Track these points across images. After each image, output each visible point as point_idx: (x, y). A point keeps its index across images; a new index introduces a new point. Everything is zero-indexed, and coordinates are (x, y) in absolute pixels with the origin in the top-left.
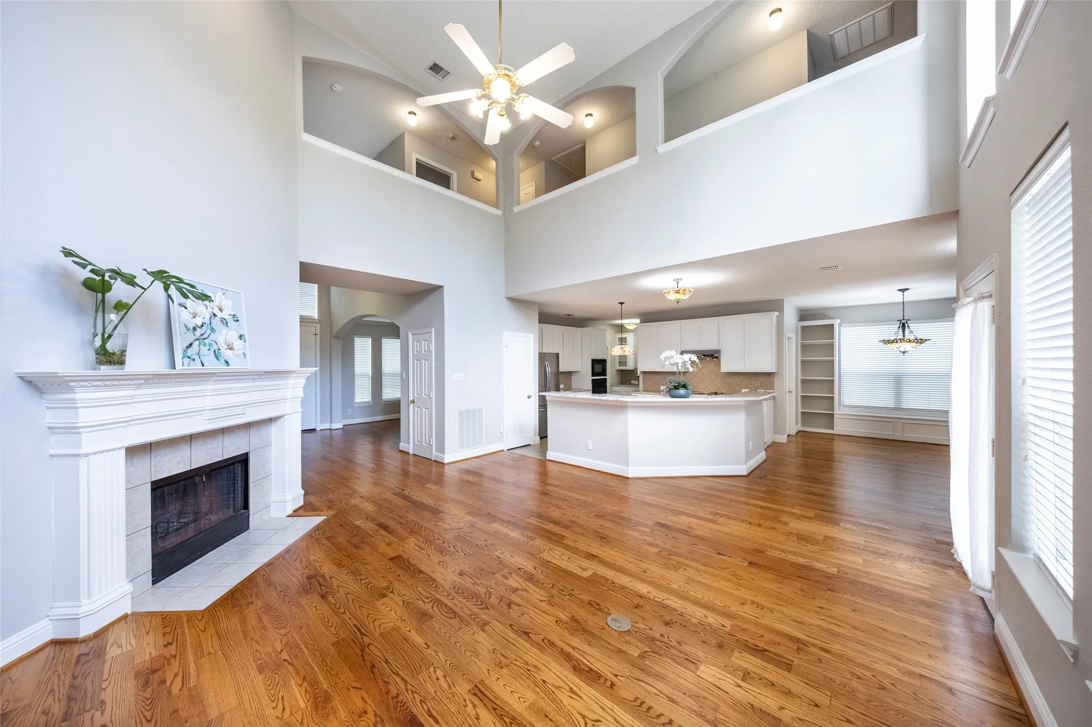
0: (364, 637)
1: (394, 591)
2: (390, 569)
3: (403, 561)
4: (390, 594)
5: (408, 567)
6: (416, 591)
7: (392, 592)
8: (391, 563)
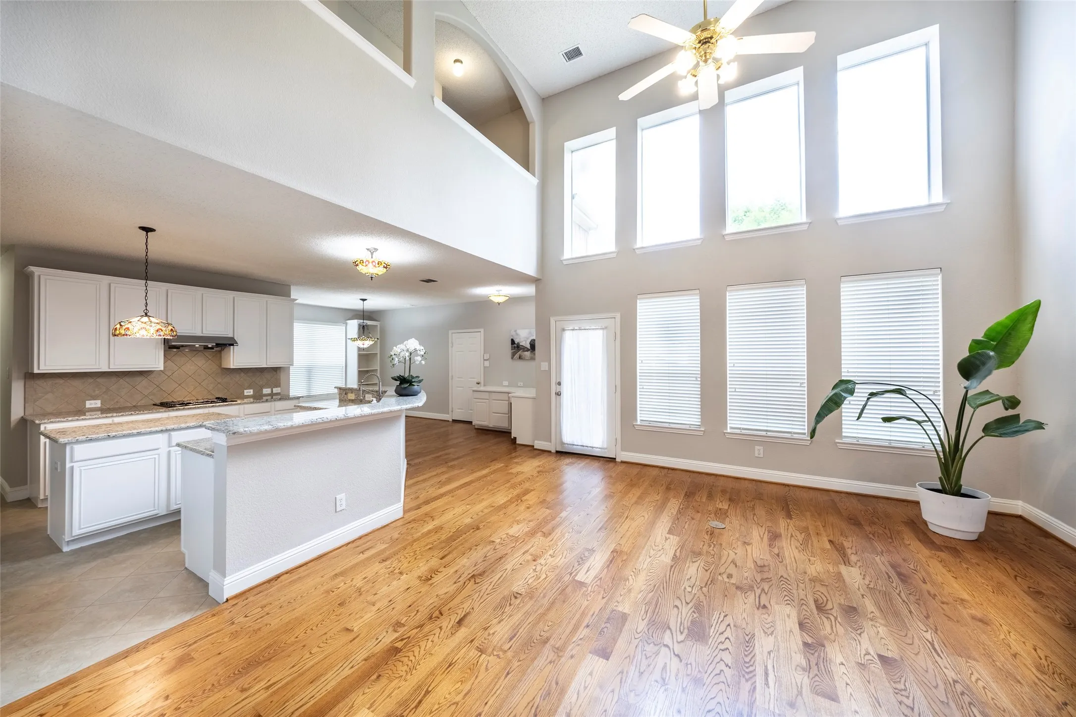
0: (930, 640)
1: (863, 652)
2: (847, 684)
3: (817, 678)
4: (872, 653)
5: (817, 664)
6: (835, 631)
7: (868, 654)
8: (840, 693)
